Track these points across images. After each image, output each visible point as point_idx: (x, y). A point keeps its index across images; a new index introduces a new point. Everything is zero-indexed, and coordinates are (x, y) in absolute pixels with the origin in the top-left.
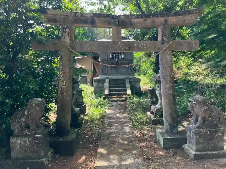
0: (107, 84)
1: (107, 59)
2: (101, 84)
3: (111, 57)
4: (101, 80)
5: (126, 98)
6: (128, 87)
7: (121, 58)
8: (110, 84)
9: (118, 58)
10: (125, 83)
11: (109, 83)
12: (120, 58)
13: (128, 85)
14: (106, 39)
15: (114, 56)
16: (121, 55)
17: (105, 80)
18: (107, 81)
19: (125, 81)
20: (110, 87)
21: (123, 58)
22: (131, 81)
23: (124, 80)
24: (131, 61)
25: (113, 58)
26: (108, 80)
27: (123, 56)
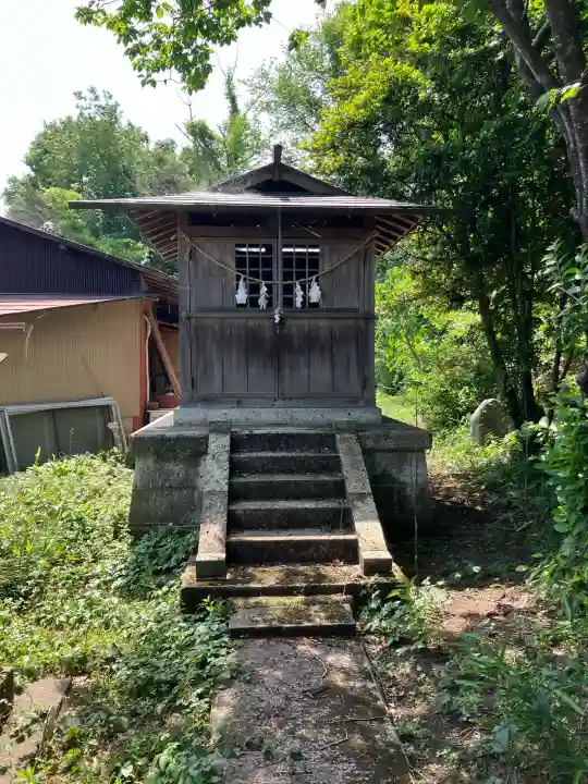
0: (214, 474)
1: (222, 309)
2: (177, 469)
3: (242, 296)
4: (178, 439)
5: (358, 596)
6: (361, 497)
7: (303, 303)
8: (235, 468)
9: (289, 302)
10: (333, 465)
11: (231, 460)
12: (299, 301)
13: (356, 480)
14: (215, 190)
15: (264, 289)
16: (303, 288)
17: (206, 438)
18: (219, 445)
19: (334, 448)
20: (234, 494)
21: (315, 305)
22: (370, 444)
23: (326, 440)
24: (362, 323)
25: (253, 302)
26: (226, 440)
27: (315, 294)
